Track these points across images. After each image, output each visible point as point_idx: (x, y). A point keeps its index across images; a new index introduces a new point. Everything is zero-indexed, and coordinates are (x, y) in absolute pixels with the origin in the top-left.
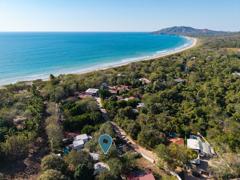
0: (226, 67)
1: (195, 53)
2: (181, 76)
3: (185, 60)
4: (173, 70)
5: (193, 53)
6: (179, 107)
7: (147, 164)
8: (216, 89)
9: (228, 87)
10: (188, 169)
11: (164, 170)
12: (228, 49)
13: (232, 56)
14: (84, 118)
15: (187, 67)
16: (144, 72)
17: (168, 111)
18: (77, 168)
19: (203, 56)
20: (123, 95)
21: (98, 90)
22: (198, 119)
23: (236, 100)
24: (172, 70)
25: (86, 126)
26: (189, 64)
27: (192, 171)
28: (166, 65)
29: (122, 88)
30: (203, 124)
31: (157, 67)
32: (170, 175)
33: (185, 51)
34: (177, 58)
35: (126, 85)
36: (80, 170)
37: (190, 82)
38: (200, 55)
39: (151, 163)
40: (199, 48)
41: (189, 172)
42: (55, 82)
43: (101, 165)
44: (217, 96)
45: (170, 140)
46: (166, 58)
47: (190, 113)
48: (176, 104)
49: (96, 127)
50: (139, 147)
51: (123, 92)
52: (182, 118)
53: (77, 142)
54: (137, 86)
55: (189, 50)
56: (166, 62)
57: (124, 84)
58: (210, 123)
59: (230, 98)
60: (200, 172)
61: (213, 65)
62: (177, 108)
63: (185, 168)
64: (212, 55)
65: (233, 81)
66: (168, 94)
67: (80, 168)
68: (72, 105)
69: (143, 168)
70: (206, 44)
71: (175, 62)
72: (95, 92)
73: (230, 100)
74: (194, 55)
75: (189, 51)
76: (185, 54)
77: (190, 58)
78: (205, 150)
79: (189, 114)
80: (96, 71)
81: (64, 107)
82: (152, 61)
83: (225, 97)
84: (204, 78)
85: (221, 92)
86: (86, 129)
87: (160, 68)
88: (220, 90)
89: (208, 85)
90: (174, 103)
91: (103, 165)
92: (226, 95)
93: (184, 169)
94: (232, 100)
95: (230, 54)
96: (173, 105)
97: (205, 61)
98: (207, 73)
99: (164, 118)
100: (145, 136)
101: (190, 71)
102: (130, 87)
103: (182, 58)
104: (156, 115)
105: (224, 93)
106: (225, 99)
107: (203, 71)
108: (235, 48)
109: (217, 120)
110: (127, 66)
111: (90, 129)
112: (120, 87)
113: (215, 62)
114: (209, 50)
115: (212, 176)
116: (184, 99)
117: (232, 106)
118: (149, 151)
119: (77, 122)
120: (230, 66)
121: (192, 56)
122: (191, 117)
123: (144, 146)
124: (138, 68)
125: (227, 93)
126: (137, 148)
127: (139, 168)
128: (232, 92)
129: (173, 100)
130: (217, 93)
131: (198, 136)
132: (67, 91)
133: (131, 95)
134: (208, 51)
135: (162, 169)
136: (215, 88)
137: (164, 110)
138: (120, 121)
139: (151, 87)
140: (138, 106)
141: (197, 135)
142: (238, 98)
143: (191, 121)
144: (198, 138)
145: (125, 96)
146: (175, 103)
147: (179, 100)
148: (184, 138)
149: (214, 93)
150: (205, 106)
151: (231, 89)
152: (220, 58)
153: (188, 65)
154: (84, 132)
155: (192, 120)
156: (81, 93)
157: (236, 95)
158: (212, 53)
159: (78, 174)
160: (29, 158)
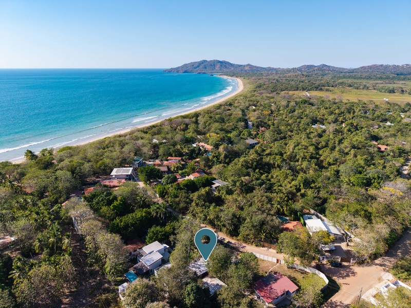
0: (302, 118)
1: (251, 101)
2: (250, 134)
3: (243, 111)
4: (235, 127)
5: (249, 101)
6: (272, 180)
7: (268, 266)
8: (306, 148)
9: (318, 144)
10: (323, 260)
11: (295, 268)
12: (291, 93)
13: (302, 103)
14: (142, 216)
15: (251, 121)
16: (193, 133)
17: (264, 186)
18: (188, 291)
19: (265, 104)
20: (180, 172)
21: (132, 168)
22: (305, 191)
23: (336, 160)
24: (233, 127)
25: (152, 229)
26: (253, 117)
27: (328, 261)
28: (220, 120)
29: (170, 161)
30: (315, 197)
31: (210, 124)
32: (306, 273)
33: (236, 97)
34: (229, 110)
35: (176, 156)
36: (194, 293)
37: (265, 142)
38: (259, 103)
39: (273, 264)
40: (253, 93)
41: (325, 263)
42: (46, 163)
43: (208, 282)
44: (311, 158)
45: (284, 227)
46: (215, 109)
47: (291, 185)
48: (266, 174)
49: (168, 228)
50: (244, 245)
51: (177, 168)
52: (284, 194)
53: (148, 258)
54: (194, 155)
55: (241, 96)
56: (219, 116)
57: (173, 155)
58: (323, 194)
59: (328, 159)
60: (339, 260)
61: (284, 116)
62: (269, 180)
63: (319, 260)
64: (276, 103)
65: (320, 136)
66: (250, 162)
67: (192, 290)
68: (111, 199)
69: (266, 273)
70: (260, 87)
71: (230, 115)
72: (129, 173)
73: (328, 162)
74: (251, 103)
75: (242, 98)
76: (238, 102)
77: (247, 108)
78: (334, 230)
79: (291, 187)
80: (109, 138)
81: (97, 203)
82: (197, 115)
83: (322, 158)
84: (282, 135)
85: (314, 152)
86: (154, 234)
87: (216, 125)
88: (311, 149)
89: (296, 144)
90: (262, 174)
91: (211, 281)
92: (321, 155)
93: (317, 261)
94: (331, 161)
95: (298, 100)
96: (263, 177)
97: (272, 112)
98: (283, 127)
99: (262, 197)
100: (253, 226)
101: (258, 127)
102: (184, 158)
103: (238, 109)
104: (248, 195)
105: (317, 153)
106: (322, 161)
107: (276, 126)
108: (297, 92)
109: (331, 188)
110: (161, 126)
111: (160, 232)
112: (167, 160)
113: (286, 112)
114: (268, 95)
115: (355, 261)
116: (273, 168)
117: (335, 169)
118: (261, 248)
119: (133, 225)
120: (307, 116)
121: (250, 105)
122: (295, 191)
123: (252, 242)
124: (182, 128)
125: (321, 152)
126: (242, 248)
127: (261, 275)
128: (328, 150)
129: (260, 170)
130: (310, 154)
131: (313, 215)
132: (78, 177)
133: (193, 170)
134: (267, 97)
135: (292, 268)
136: (304, 147)
137: (256, 185)
138: (203, 211)
139: (217, 154)
140: (214, 186)
141: (311, 214)
142: (337, 157)
143: (297, 196)
144: (314, 217)
145: (182, 173)
146: (264, 174)
147: (266, 170)
148: (299, 220)
149: (306, 154)
150: (305, 172)
151: (323, 147)
152: (287, 106)
153: (252, 119)
154: (152, 240)
155: (299, 194)
156: (100, 178)
157: (334, 154)
158: (275, 100)
159: (193, 300)
160: (66, 304)
